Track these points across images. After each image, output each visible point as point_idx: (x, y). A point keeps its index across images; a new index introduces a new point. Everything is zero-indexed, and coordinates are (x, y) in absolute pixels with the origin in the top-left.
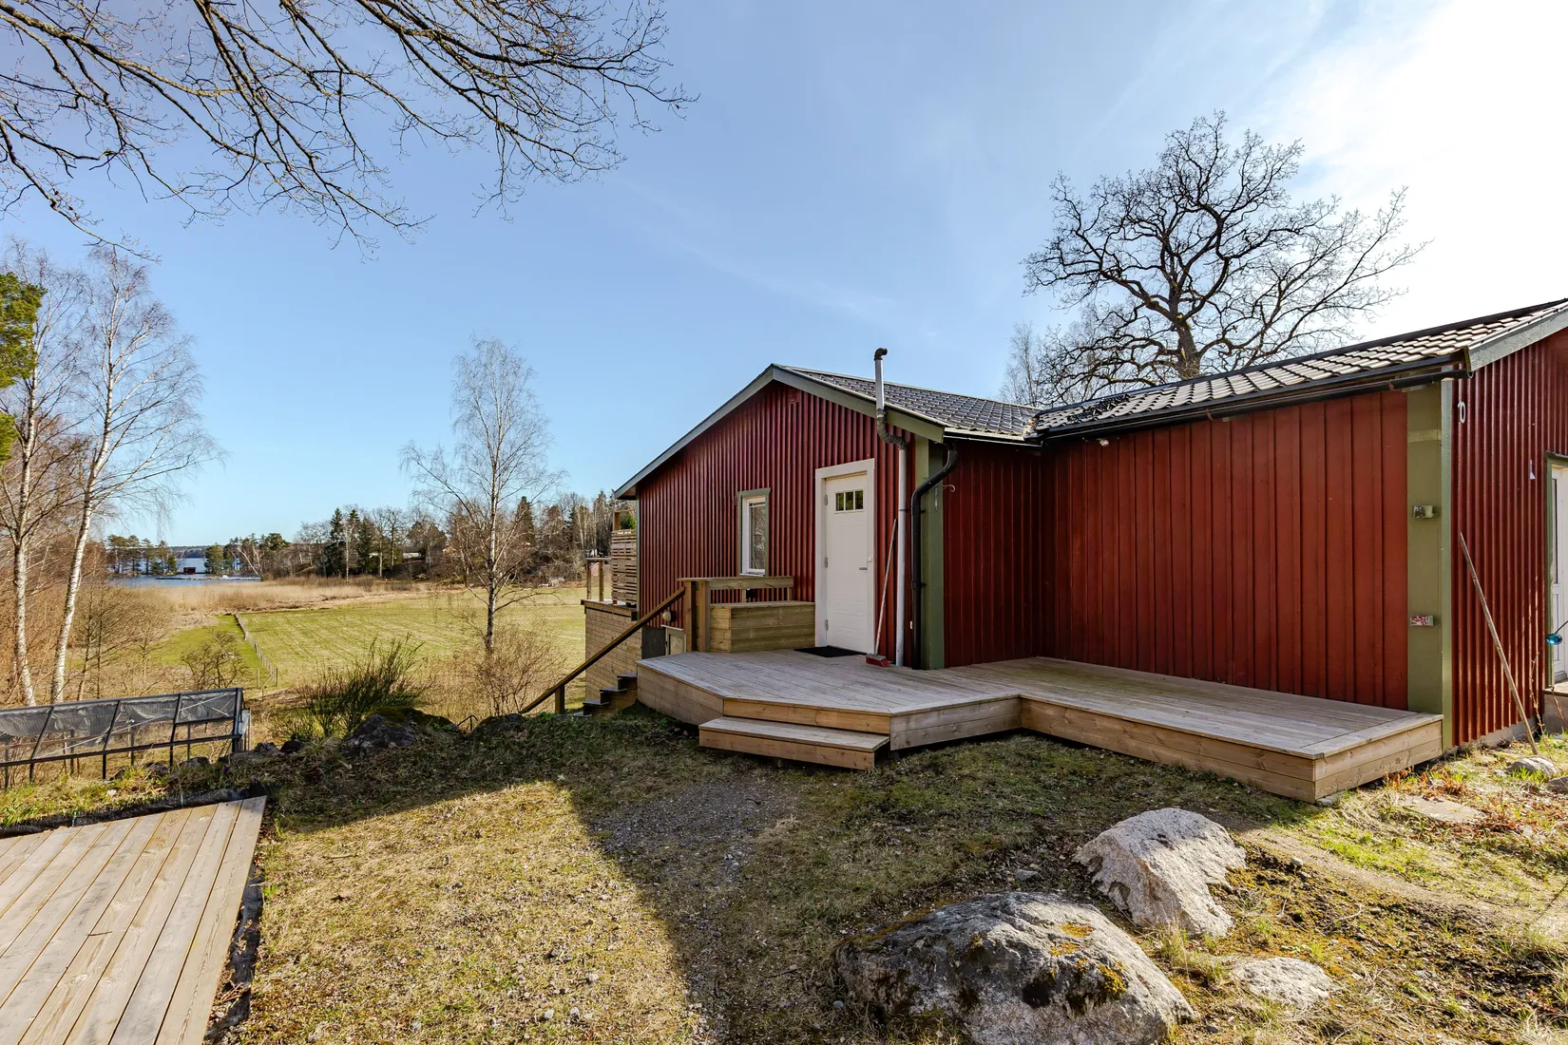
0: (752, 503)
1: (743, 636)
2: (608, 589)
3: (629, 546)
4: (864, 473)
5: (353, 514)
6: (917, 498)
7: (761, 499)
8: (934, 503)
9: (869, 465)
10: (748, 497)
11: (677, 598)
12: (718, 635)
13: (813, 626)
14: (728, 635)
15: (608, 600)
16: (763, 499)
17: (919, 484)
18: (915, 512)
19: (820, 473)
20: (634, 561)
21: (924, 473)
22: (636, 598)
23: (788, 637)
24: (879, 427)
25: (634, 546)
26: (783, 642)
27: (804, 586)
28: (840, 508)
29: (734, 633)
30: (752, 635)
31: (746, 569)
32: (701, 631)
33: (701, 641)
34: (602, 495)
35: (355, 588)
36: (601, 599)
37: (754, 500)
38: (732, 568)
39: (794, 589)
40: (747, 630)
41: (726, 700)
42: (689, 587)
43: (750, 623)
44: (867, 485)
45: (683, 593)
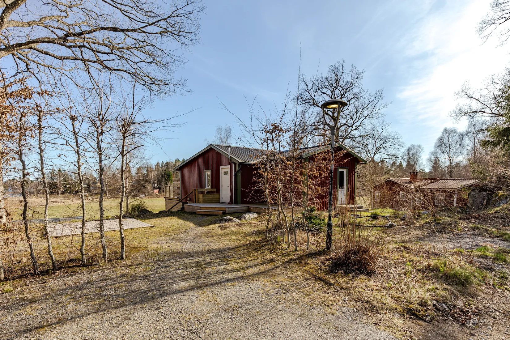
0: (208, 173)
1: (205, 200)
2: (172, 193)
3: (178, 182)
4: (228, 168)
5: (59, 170)
6: (236, 173)
7: (209, 172)
8: (239, 175)
9: (229, 166)
10: (207, 171)
11: (191, 193)
12: (200, 200)
13: (220, 198)
14: (202, 200)
15: (172, 197)
16: (210, 172)
17: (237, 171)
18: (236, 176)
19: (221, 167)
20: (179, 186)
21: (237, 169)
22: (180, 195)
23: (214, 200)
24: (229, 160)
25: (179, 182)
26: (213, 201)
27: (218, 190)
28: (224, 175)
29: (203, 199)
30: (207, 200)
31: (207, 187)
32: (197, 199)
33: (197, 201)
34: (158, 163)
35: (63, 198)
36: (170, 196)
37: (208, 172)
38: (203, 187)
39: (216, 191)
40: (206, 199)
41: (201, 207)
42: (194, 190)
43: (206, 198)
44: (228, 170)
45: (193, 192)
